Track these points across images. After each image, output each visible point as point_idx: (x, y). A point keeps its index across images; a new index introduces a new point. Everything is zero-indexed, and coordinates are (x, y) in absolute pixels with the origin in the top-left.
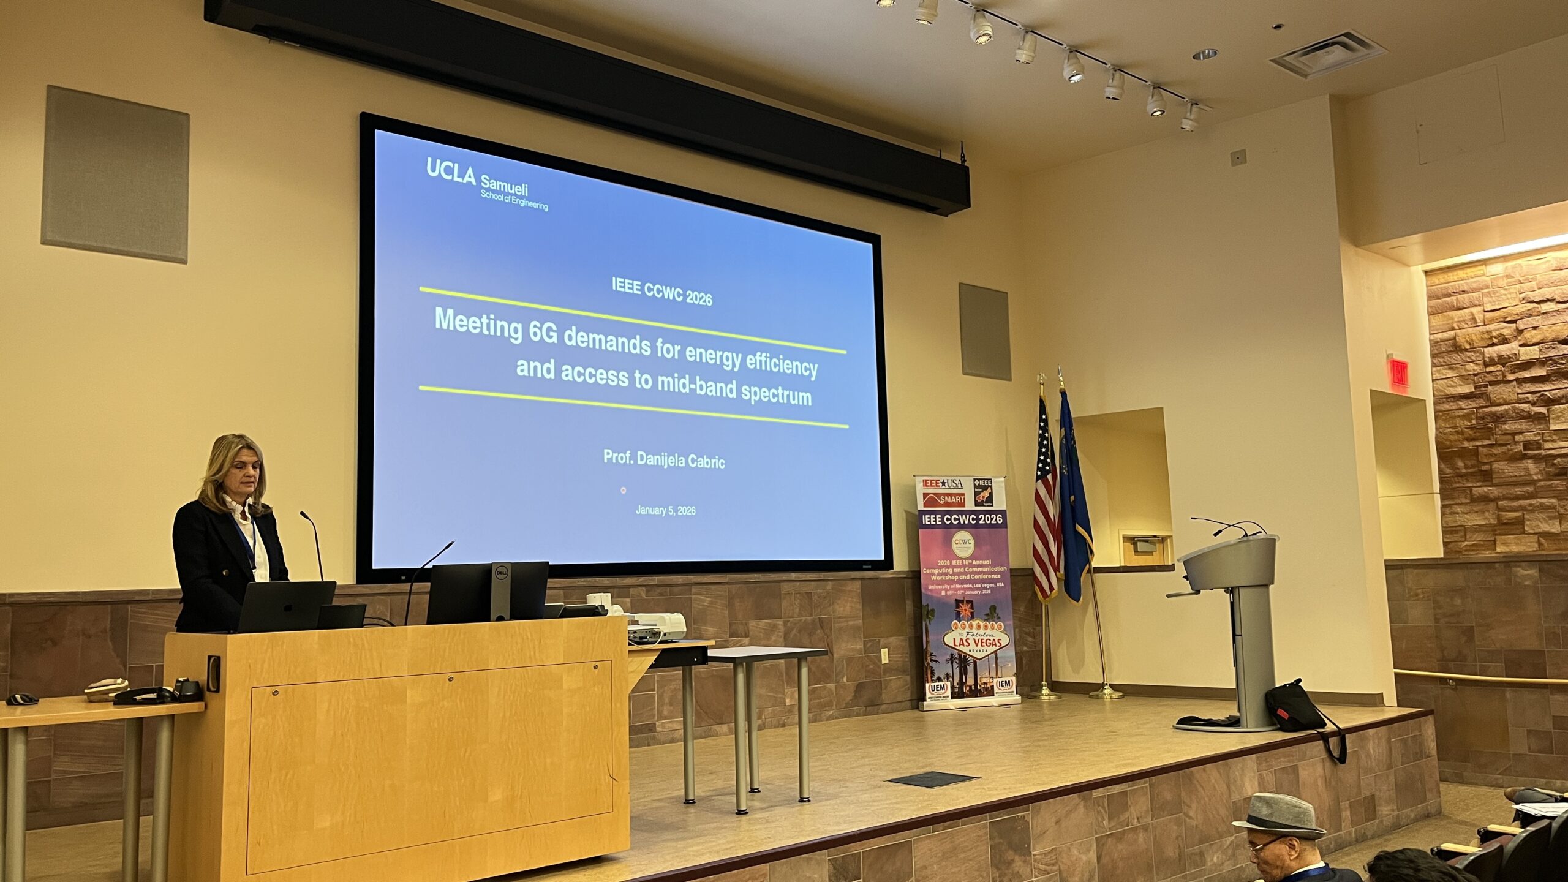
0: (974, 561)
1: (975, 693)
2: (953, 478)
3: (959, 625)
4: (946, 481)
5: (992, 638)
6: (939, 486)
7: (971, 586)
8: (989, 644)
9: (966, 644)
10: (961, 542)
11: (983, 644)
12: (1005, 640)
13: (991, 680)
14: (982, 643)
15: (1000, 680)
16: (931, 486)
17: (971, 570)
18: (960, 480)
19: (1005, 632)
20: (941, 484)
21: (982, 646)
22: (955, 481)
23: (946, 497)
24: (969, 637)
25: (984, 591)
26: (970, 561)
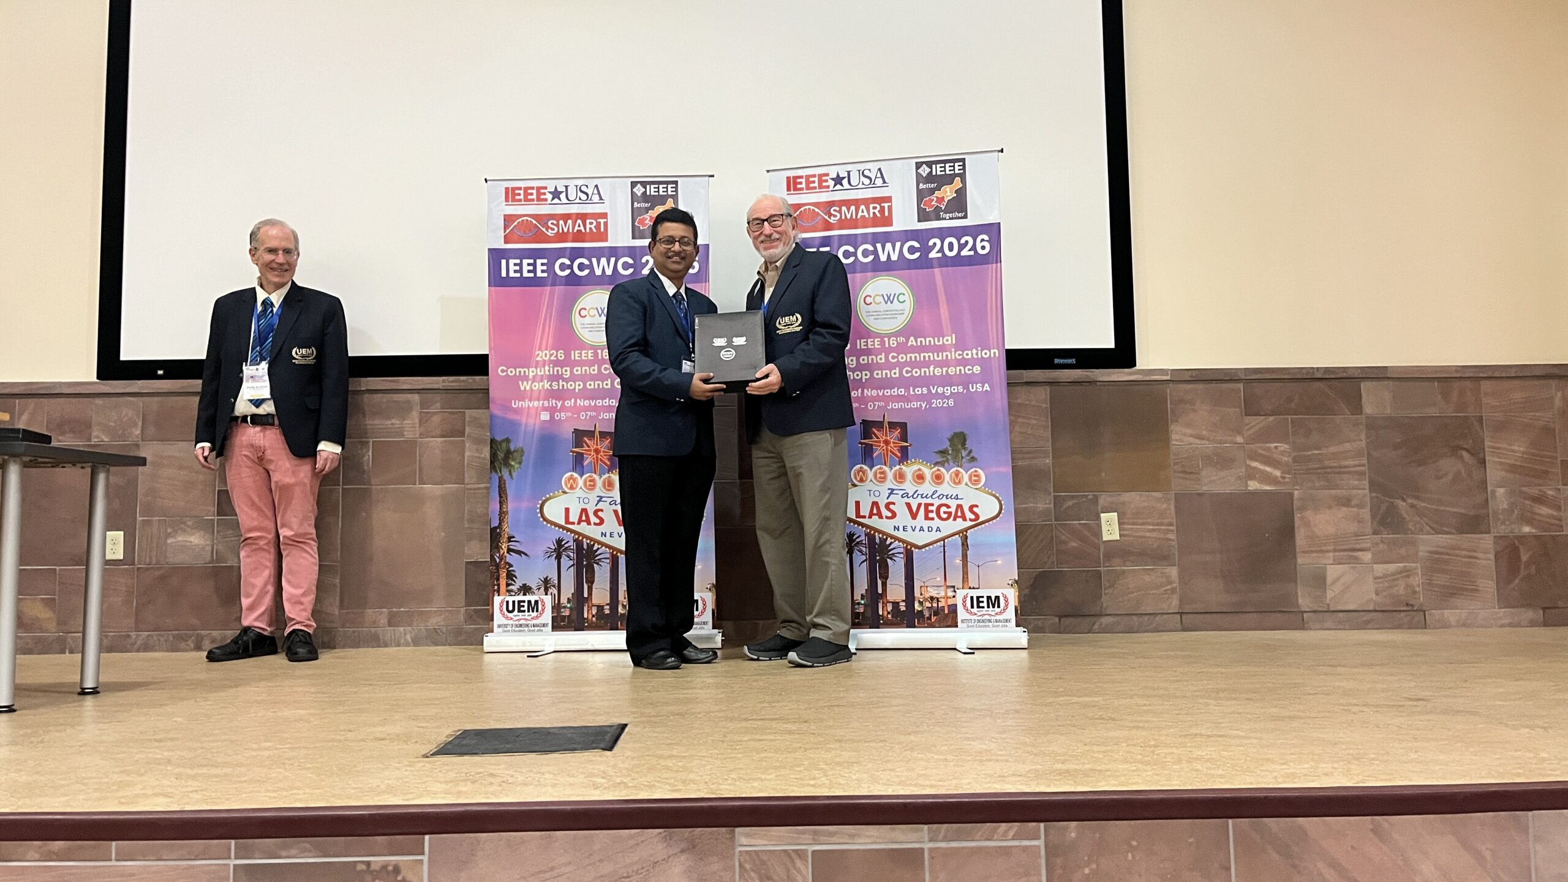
0: (912, 338)
1: (908, 617)
2: (861, 167)
3: (870, 474)
4: (843, 174)
5: (953, 504)
6: (828, 187)
7: (902, 391)
8: (944, 516)
9: (885, 513)
10: (879, 299)
11: (931, 515)
12: (988, 507)
13: (950, 593)
14: (927, 512)
15: (975, 593)
16: (808, 188)
17: (902, 358)
18: (880, 169)
19: (988, 489)
20: (832, 183)
21: (927, 518)
22: (867, 173)
23: (844, 208)
24: (892, 499)
25: (937, 403)
26: (902, 339)
